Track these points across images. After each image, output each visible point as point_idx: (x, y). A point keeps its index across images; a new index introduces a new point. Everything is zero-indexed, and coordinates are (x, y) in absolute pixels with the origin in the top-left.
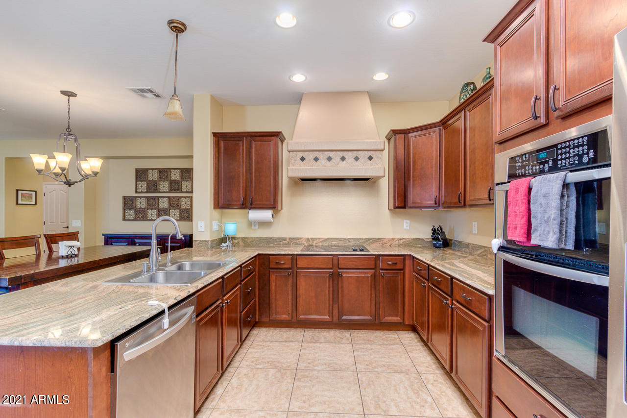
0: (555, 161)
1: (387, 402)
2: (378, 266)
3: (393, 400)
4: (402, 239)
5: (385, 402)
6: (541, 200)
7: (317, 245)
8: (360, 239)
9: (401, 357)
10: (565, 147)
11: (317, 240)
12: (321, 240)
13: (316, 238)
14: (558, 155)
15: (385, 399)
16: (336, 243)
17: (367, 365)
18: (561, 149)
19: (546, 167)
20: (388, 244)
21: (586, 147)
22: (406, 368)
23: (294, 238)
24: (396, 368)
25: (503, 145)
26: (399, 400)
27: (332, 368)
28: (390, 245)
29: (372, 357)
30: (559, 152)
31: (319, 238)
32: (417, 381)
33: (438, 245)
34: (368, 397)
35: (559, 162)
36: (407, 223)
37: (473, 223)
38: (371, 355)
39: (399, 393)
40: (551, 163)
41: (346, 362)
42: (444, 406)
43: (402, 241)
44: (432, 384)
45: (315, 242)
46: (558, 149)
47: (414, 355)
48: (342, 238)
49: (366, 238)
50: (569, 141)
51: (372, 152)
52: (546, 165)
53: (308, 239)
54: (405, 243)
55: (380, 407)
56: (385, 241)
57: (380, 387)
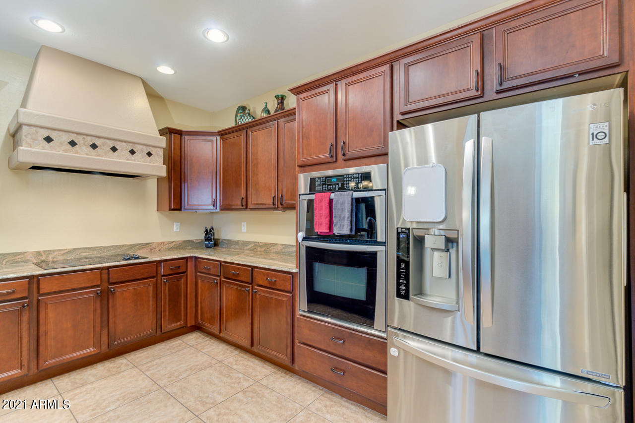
0: (343, 184)
1: (210, 396)
2: (159, 272)
3: (214, 392)
4: (173, 242)
5: (208, 397)
6: (339, 207)
7: (55, 259)
8: (123, 246)
9: (196, 356)
10: (349, 177)
11: (55, 253)
12: (62, 252)
13: (54, 251)
14: (344, 181)
15: (207, 395)
16: (88, 254)
17: (169, 378)
18: (346, 178)
19: (337, 187)
20: (158, 249)
21: (360, 179)
22: (208, 363)
23: (9, 254)
24: (198, 367)
25: (303, 168)
26: (218, 389)
27: (130, 398)
28: (159, 250)
29: (169, 369)
30: (345, 179)
31: (60, 250)
32: (223, 368)
33: (209, 245)
34: (190, 401)
35: (345, 185)
36: (177, 225)
37: (243, 224)
38: (166, 367)
39: (215, 384)
40: (340, 185)
41: (143, 386)
42: (253, 374)
43: (172, 245)
44: (236, 364)
45: (51, 256)
46: (344, 178)
47: (207, 350)
48: (97, 247)
49: (131, 245)
50: (351, 174)
51: (151, 148)
52: (337, 186)
53: (39, 253)
54: (175, 246)
55: (206, 403)
56: (154, 245)
57: (195, 388)
